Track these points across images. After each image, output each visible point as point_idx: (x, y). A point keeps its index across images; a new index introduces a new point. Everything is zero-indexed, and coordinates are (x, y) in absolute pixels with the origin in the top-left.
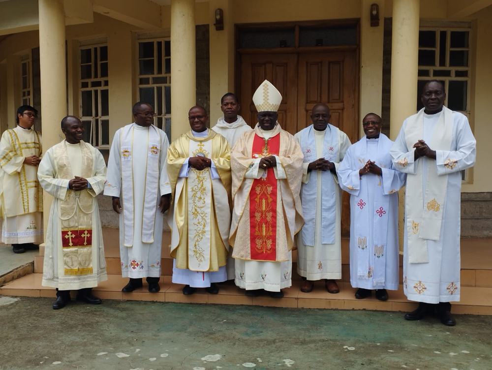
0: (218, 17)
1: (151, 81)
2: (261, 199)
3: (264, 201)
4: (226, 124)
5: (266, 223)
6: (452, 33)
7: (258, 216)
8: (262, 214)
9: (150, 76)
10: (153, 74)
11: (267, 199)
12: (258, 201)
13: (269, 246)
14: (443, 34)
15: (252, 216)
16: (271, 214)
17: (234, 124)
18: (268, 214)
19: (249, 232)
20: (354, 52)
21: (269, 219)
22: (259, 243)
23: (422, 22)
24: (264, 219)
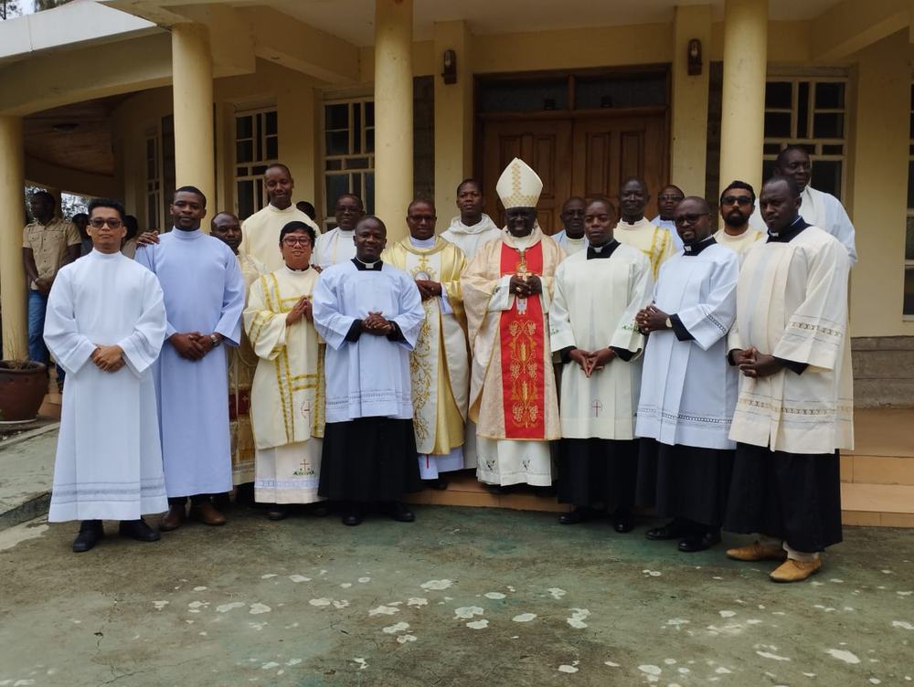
0: (448, 63)
1: (343, 164)
2: (518, 343)
3: (523, 346)
4: (464, 228)
5: (529, 380)
6: (819, 86)
7: (515, 369)
8: (522, 367)
9: (343, 157)
10: (347, 153)
11: (528, 343)
12: (514, 348)
13: (534, 417)
14: (804, 87)
15: (506, 370)
16: (535, 365)
17: (477, 228)
18: (530, 367)
19: (501, 396)
20: (662, 116)
21: (533, 373)
22: (517, 411)
23: (770, 67)
24: (524, 375)
